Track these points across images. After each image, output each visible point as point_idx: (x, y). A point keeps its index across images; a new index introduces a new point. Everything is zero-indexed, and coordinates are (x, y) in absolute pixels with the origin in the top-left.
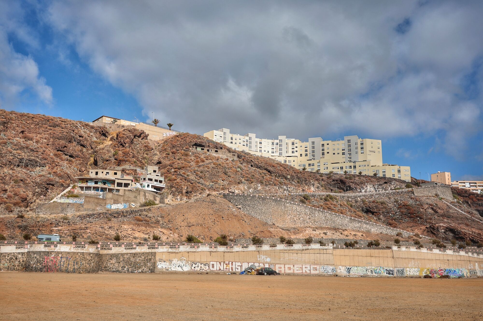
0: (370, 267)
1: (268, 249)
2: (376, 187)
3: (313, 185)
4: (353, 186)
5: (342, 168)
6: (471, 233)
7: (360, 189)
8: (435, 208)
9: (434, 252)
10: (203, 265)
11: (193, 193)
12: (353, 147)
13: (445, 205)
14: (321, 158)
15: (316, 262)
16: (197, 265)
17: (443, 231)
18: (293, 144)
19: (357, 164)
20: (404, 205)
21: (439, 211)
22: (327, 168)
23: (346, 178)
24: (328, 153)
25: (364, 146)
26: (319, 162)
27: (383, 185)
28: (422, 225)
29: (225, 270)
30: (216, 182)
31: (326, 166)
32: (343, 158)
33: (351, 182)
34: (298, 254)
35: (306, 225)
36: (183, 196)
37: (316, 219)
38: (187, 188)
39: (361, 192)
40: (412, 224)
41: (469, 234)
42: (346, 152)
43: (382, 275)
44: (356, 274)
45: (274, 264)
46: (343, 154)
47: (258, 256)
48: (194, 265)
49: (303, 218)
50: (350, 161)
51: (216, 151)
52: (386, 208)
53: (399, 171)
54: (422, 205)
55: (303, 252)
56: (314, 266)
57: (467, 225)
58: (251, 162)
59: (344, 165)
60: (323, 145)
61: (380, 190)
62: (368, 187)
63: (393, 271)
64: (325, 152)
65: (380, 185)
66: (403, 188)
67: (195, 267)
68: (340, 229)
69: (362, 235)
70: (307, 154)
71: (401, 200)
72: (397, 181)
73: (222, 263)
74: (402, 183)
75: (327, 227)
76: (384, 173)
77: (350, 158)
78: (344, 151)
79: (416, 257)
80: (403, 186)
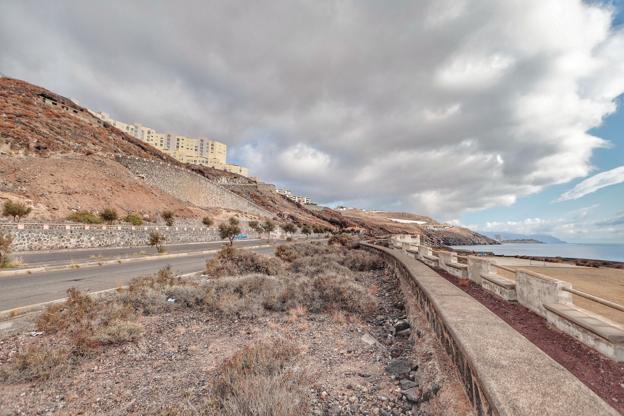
2: (229, 180)
4: (210, 176)
5: (195, 161)
6: (304, 219)
7: (217, 180)
8: (274, 200)
11: (49, 150)
12: (205, 146)
14: (175, 150)
17: (286, 217)
18: (149, 133)
19: (209, 160)
21: (277, 202)
22: (182, 159)
23: (203, 169)
24: (182, 147)
25: (214, 147)
26: (175, 153)
27: (234, 179)
30: (85, 145)
31: (181, 157)
32: (196, 153)
33: (209, 173)
35: (217, 205)
36: (30, 152)
38: (38, 142)
42: (199, 149)
46: (196, 150)
49: (215, 198)
50: (202, 157)
51: (75, 111)
53: (241, 171)
59: (198, 159)
60: (178, 140)
61: (232, 182)
62: (223, 179)
64: (180, 146)
65: (231, 179)
70: (162, 144)
72: (242, 177)
74: (245, 179)
76: (230, 170)
77: (202, 155)
78: (196, 148)
80: (247, 182)
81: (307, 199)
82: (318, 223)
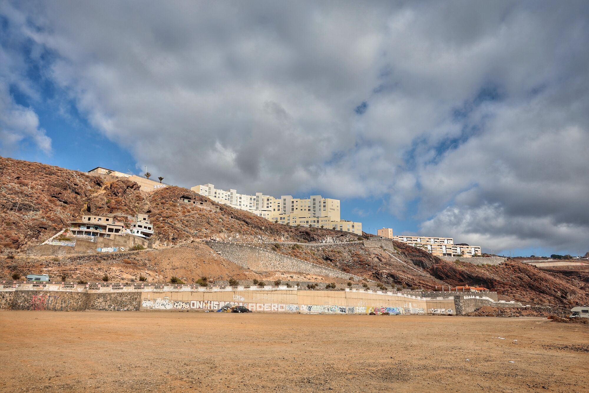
0: (327, 306)
1: (243, 290)
2: (334, 239)
3: (284, 235)
4: (316, 237)
5: (307, 222)
6: (406, 278)
7: (322, 240)
8: (380, 257)
9: (378, 294)
10: (184, 303)
11: (179, 239)
12: (317, 205)
13: (388, 255)
14: (291, 213)
15: (283, 302)
16: (179, 304)
17: (385, 276)
18: (268, 200)
19: (320, 219)
20: (356, 255)
21: (383, 260)
22: (296, 221)
23: (311, 231)
24: (297, 209)
25: (326, 204)
26: (289, 216)
27: (340, 238)
28: (369, 271)
29: (204, 308)
31: (294, 220)
32: (309, 213)
33: (315, 234)
34: (268, 294)
35: (276, 269)
36: (169, 242)
37: (285, 264)
38: (174, 235)
39: (322, 242)
40: (361, 270)
41: (405, 279)
42: (311, 208)
43: (336, 312)
44: (316, 312)
45: (248, 303)
46: (309, 210)
47: (234, 296)
48: (176, 304)
49: (274, 263)
50: (314, 217)
51: (201, 203)
52: (342, 256)
53: (353, 226)
54: (370, 255)
55: (273, 293)
56: (281, 305)
57: (404, 272)
58: (232, 214)
59: (309, 220)
60: (293, 202)
61: (337, 241)
62: (328, 239)
63: (345, 309)
64: (295, 208)
65: (337, 237)
66: (355, 241)
67: (177, 306)
68: (304, 273)
69: (322, 279)
70: (279, 209)
71: (354, 250)
72: (351, 235)
73: (202, 302)
74: (355, 236)
75: (293, 271)
76: (341, 228)
77: (315, 214)
78: (309, 208)
79: (364, 298)
80: (356, 239)
81: (476, 249)
82: (421, 282)
